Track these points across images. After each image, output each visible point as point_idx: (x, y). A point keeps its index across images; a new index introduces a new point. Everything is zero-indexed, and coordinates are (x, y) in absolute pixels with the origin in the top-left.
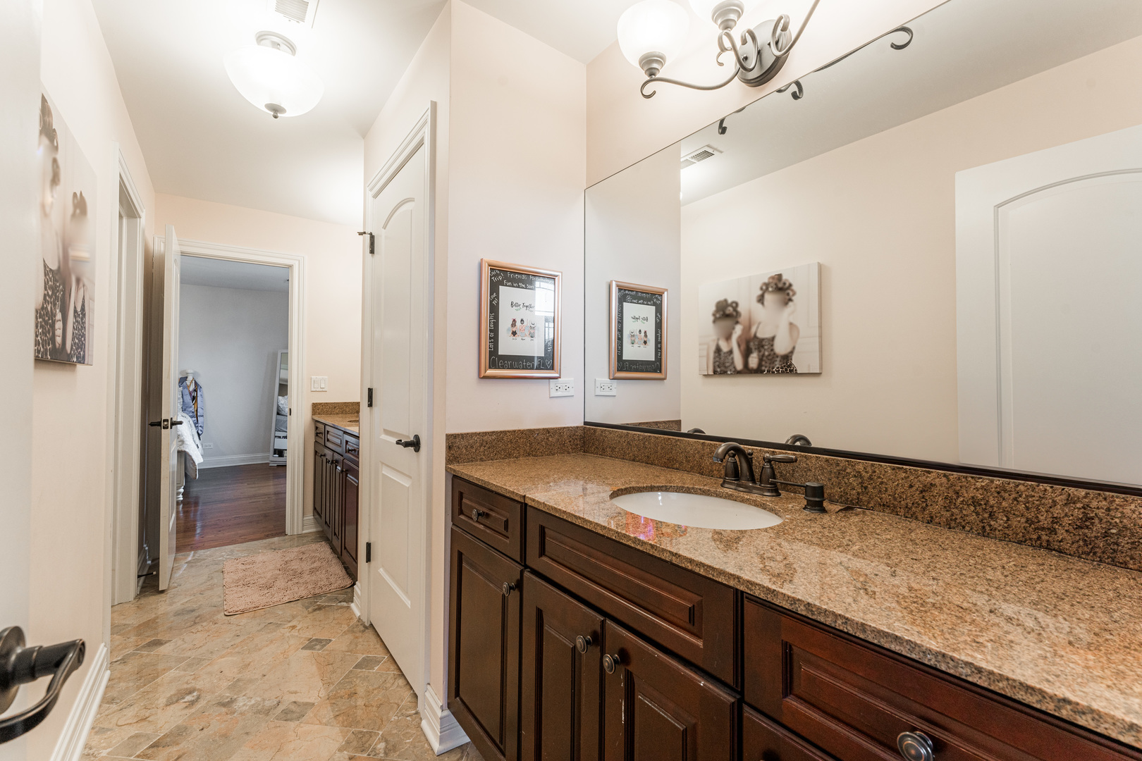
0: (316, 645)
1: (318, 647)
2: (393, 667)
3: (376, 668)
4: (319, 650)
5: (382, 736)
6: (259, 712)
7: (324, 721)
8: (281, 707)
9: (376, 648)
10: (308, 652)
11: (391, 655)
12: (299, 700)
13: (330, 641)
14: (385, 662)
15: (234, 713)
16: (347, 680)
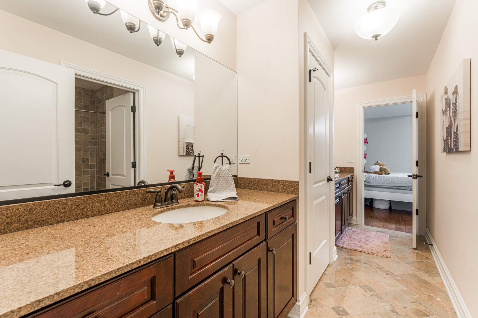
0: (341, 311)
1: (341, 309)
2: (323, 278)
3: (328, 281)
4: (342, 307)
5: (346, 267)
6: (381, 298)
7: (359, 280)
8: (372, 293)
9: (320, 288)
10: (348, 310)
11: (319, 281)
12: (363, 291)
13: (333, 308)
14: (323, 281)
15: (391, 305)
16: (342, 285)
